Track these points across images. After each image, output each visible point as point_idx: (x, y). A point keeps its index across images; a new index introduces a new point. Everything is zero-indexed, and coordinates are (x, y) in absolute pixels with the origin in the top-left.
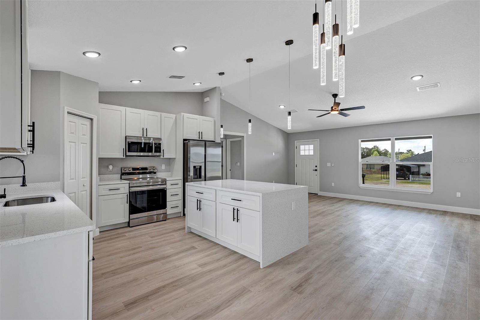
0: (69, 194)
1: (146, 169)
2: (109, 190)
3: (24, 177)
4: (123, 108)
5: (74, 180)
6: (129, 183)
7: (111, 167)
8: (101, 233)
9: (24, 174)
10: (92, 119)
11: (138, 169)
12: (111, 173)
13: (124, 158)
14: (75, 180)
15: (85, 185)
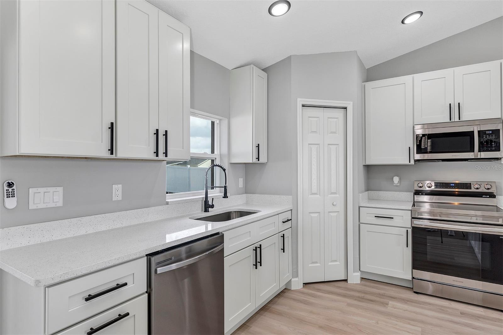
0: (310, 213)
1: (468, 186)
2: (375, 217)
3: (225, 187)
4: (407, 79)
5: (318, 196)
6: (411, 211)
7: (396, 180)
8: (363, 282)
9: (226, 184)
10: (346, 108)
11: (447, 185)
12: (397, 189)
13: (410, 164)
14: (320, 195)
15: (335, 203)
